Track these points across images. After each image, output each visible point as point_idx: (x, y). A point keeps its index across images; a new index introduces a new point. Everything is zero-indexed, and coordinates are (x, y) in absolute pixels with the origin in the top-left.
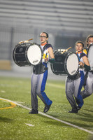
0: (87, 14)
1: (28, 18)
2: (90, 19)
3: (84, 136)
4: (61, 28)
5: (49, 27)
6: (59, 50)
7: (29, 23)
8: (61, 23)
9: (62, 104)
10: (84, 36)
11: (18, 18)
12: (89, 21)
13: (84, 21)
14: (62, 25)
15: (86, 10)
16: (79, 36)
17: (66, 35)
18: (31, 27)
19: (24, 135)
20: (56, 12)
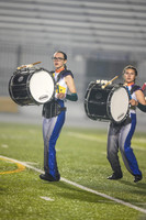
0: (137, 25)
1: (43, 31)
2: (142, 32)
3: (132, 216)
4: (96, 46)
5: (76, 45)
6: (98, 82)
7: (46, 38)
8: (96, 38)
9: (97, 166)
10: (132, 59)
11: (27, 30)
12: (140, 35)
13: (132, 35)
14: (98, 42)
15: (135, 18)
16: (124, 59)
17: (103, 58)
18: (49, 45)
19: (38, 214)
20: (88, 21)
